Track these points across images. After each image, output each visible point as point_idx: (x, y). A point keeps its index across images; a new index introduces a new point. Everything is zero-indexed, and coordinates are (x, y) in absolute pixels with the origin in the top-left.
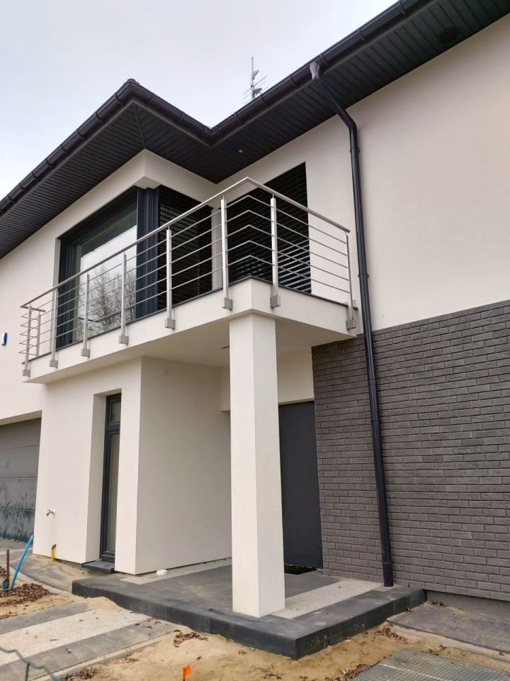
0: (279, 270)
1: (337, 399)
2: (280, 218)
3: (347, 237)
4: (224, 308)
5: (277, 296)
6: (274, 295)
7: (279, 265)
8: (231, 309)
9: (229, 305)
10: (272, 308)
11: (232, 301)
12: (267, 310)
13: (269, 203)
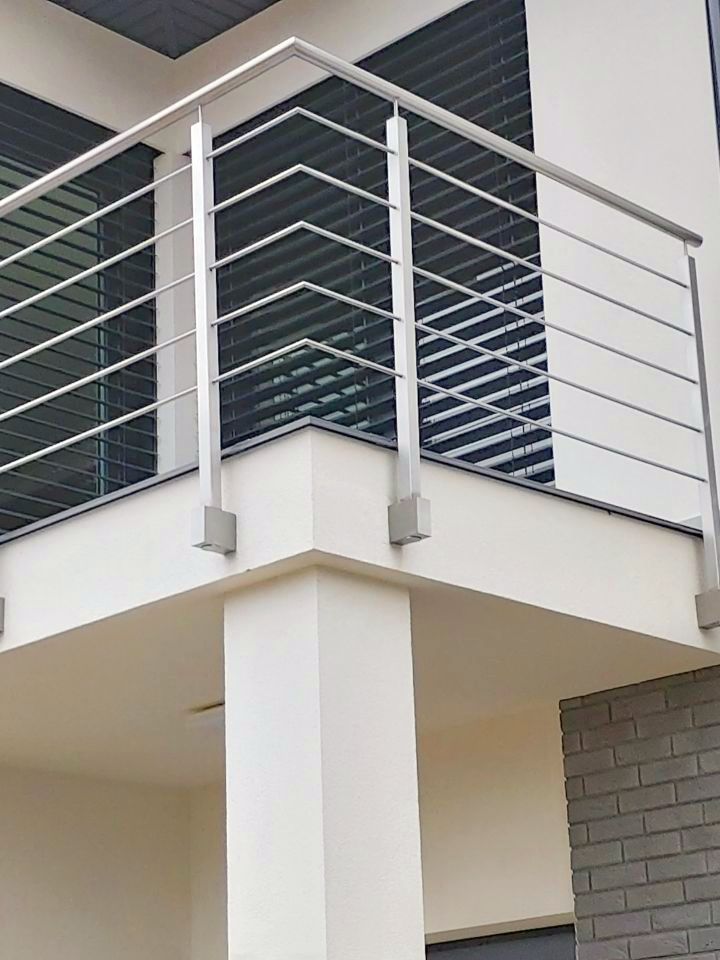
0: (423, 392)
1: (667, 918)
2: (421, 190)
3: (692, 261)
4: (203, 546)
5: (415, 496)
6: (404, 494)
7: (423, 371)
8: (230, 553)
9: (223, 534)
10: (397, 544)
11: (233, 519)
12: (375, 552)
13: (382, 136)
